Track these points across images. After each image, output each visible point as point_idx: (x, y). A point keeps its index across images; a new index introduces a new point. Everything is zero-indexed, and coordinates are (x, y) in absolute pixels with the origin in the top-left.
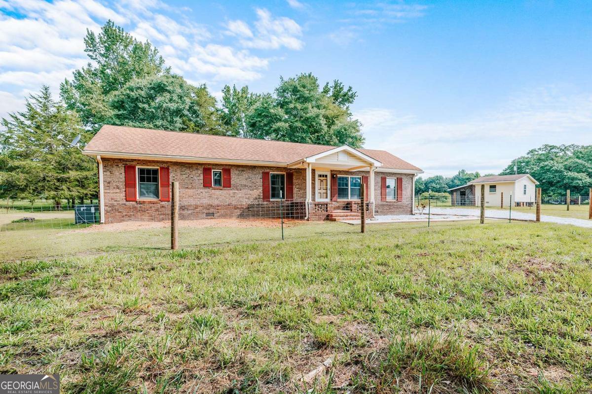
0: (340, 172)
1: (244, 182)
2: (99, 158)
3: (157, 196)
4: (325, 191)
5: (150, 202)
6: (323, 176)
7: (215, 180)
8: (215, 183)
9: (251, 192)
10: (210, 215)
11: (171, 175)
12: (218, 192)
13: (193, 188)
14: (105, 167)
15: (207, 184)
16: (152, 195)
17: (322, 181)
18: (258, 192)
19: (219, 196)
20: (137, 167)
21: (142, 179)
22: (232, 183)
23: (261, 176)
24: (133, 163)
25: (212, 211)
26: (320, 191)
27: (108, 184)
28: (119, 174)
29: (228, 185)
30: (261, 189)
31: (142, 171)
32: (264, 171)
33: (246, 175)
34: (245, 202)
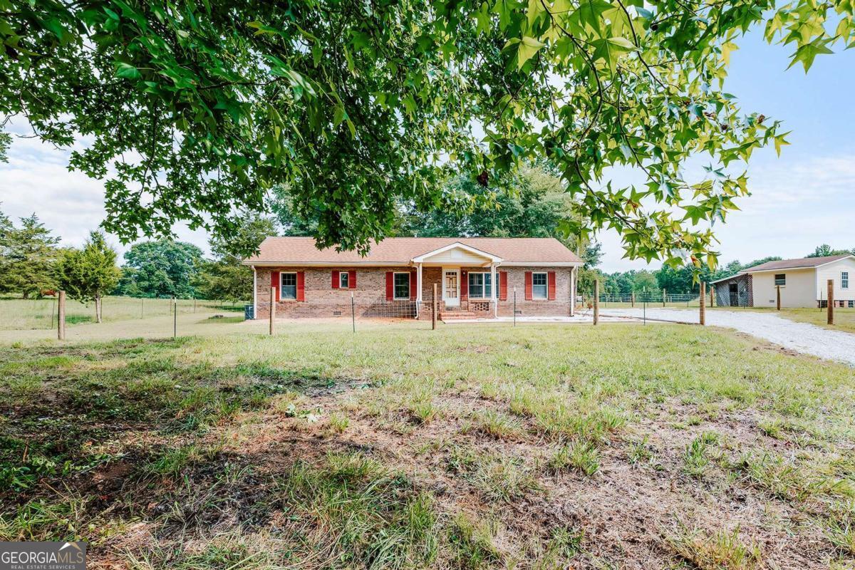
0: (471, 269)
1: (368, 283)
2: (253, 267)
3: (295, 297)
4: (454, 290)
5: (290, 302)
6: (453, 274)
7: (343, 282)
8: (343, 285)
9: (374, 292)
10: (337, 313)
11: (306, 279)
12: (344, 293)
13: (323, 289)
14: (258, 274)
15: (335, 285)
16: (291, 296)
17: (451, 279)
18: (382, 291)
19: (345, 296)
20: (281, 273)
21: (284, 283)
22: (357, 283)
23: (384, 276)
24: (278, 270)
25: (339, 310)
26: (449, 290)
27: (260, 287)
28: (268, 278)
29: (353, 285)
30: (384, 289)
31: (284, 276)
32: (388, 271)
33: (369, 276)
34: (369, 301)
